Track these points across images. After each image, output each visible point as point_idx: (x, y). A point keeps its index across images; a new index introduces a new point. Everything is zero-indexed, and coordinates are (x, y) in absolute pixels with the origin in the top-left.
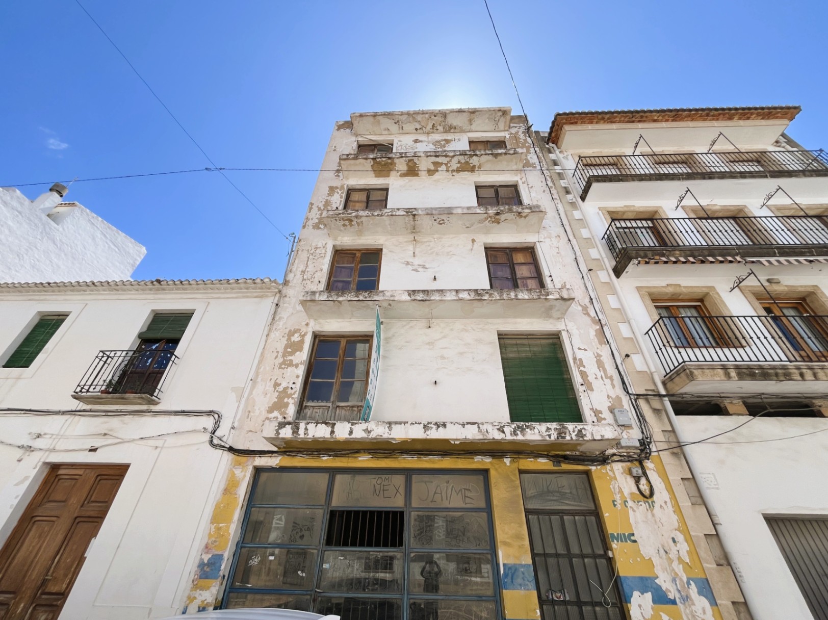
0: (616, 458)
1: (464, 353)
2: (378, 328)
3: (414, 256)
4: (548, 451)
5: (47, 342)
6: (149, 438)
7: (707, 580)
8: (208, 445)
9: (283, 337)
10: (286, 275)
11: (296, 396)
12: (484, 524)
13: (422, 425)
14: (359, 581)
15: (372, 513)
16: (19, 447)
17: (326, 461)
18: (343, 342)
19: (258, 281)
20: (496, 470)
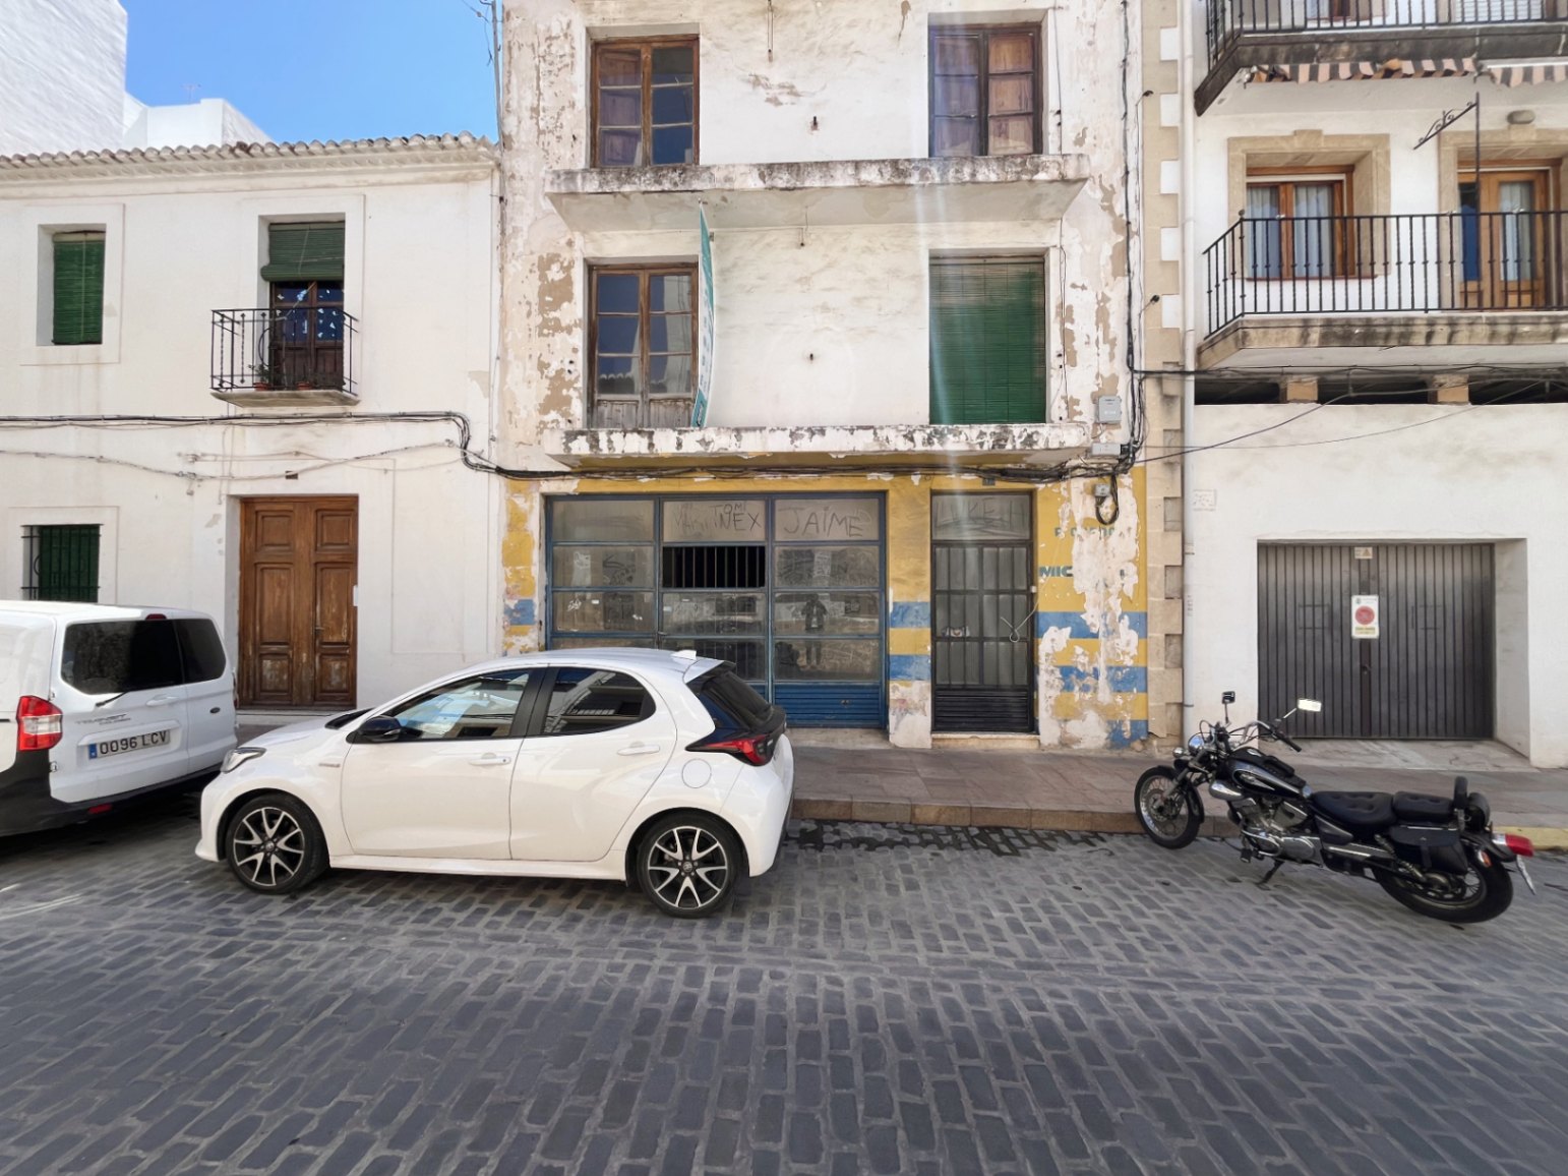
0: (1079, 472)
1: (865, 298)
2: (706, 250)
3: (770, 59)
4: (980, 464)
5: (100, 292)
6: (368, 457)
7: (1146, 614)
8: (461, 466)
9: (531, 271)
10: (501, 123)
11: (580, 384)
12: (875, 560)
13: (788, 432)
14: (711, 624)
15: (721, 549)
16: (177, 475)
17: (646, 484)
18: (643, 280)
19: (449, 142)
20: (898, 491)
